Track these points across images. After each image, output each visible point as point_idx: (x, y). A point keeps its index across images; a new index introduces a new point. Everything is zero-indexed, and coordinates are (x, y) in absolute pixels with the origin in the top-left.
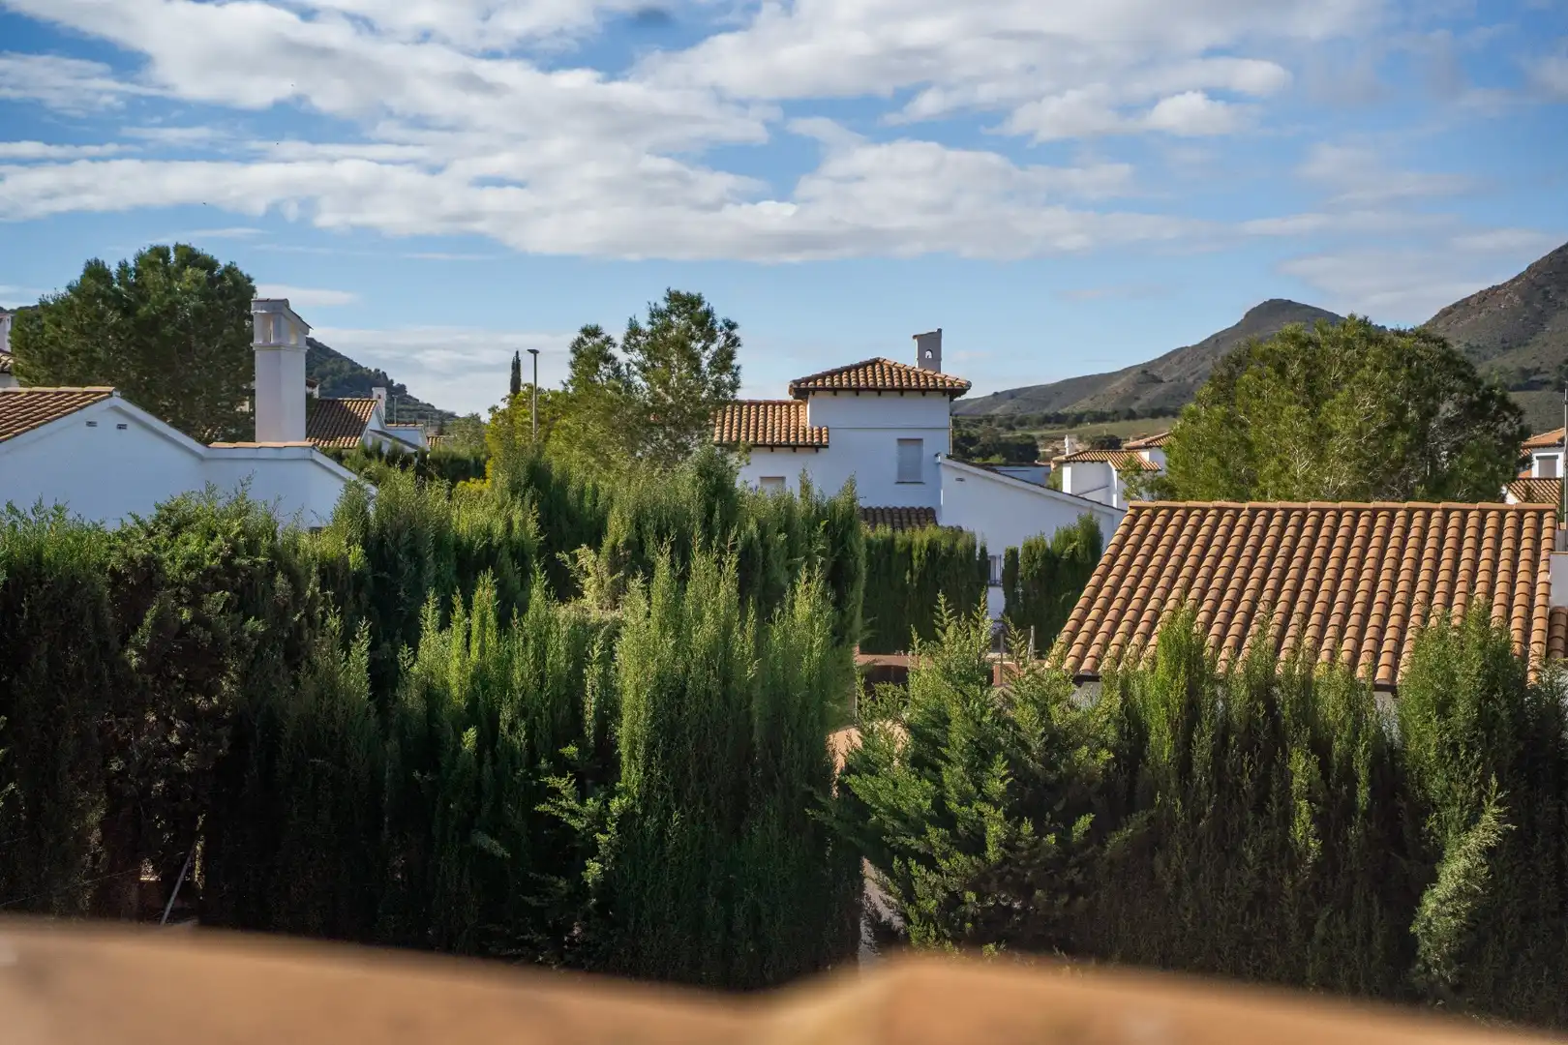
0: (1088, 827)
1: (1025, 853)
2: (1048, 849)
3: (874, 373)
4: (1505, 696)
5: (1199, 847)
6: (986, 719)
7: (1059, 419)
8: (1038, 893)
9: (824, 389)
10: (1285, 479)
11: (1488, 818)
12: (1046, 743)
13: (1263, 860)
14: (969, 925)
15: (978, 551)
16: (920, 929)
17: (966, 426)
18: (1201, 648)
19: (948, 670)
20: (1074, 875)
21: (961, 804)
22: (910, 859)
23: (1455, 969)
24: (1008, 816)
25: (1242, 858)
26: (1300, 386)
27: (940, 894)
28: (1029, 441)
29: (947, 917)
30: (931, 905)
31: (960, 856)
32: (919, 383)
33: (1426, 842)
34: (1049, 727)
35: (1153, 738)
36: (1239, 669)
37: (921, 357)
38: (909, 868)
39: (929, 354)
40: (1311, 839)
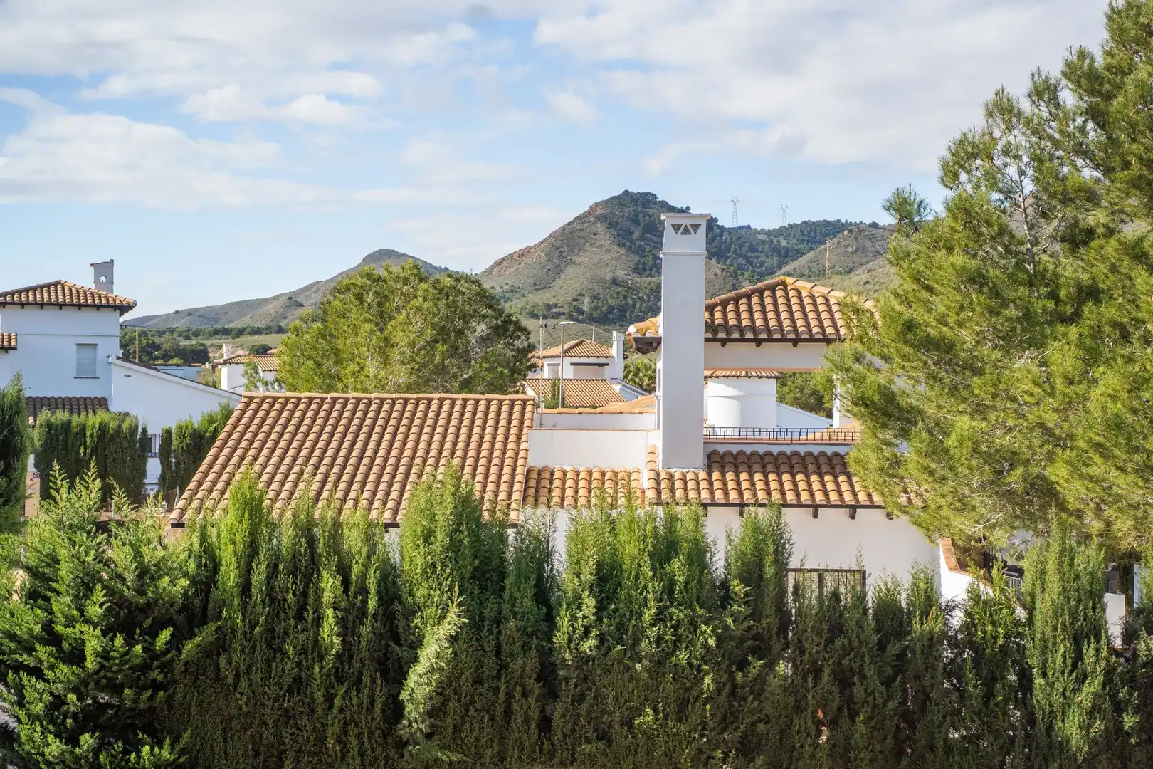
0: (169, 638)
1: (117, 661)
2: (137, 656)
3: (56, 292)
4: (468, 528)
5: (253, 648)
6: (89, 559)
7: (226, 332)
8: (126, 691)
9: (13, 303)
10: (362, 377)
11: (451, 615)
12: (138, 576)
13: (301, 654)
14: (69, 721)
15: (140, 430)
16: (28, 727)
17: (153, 336)
18: (261, 500)
19: (61, 522)
20: (156, 675)
21: (66, 626)
22: (21, 672)
23: (427, 723)
24: (104, 634)
25: (284, 653)
26: (374, 310)
27: (47, 698)
28: (202, 348)
29: (52, 715)
30: (38, 708)
31: (64, 668)
32: (94, 301)
33: (413, 634)
34: (141, 564)
35: (223, 569)
36: (289, 515)
37: (97, 281)
38: (21, 680)
39: (103, 279)
40: (334, 637)
